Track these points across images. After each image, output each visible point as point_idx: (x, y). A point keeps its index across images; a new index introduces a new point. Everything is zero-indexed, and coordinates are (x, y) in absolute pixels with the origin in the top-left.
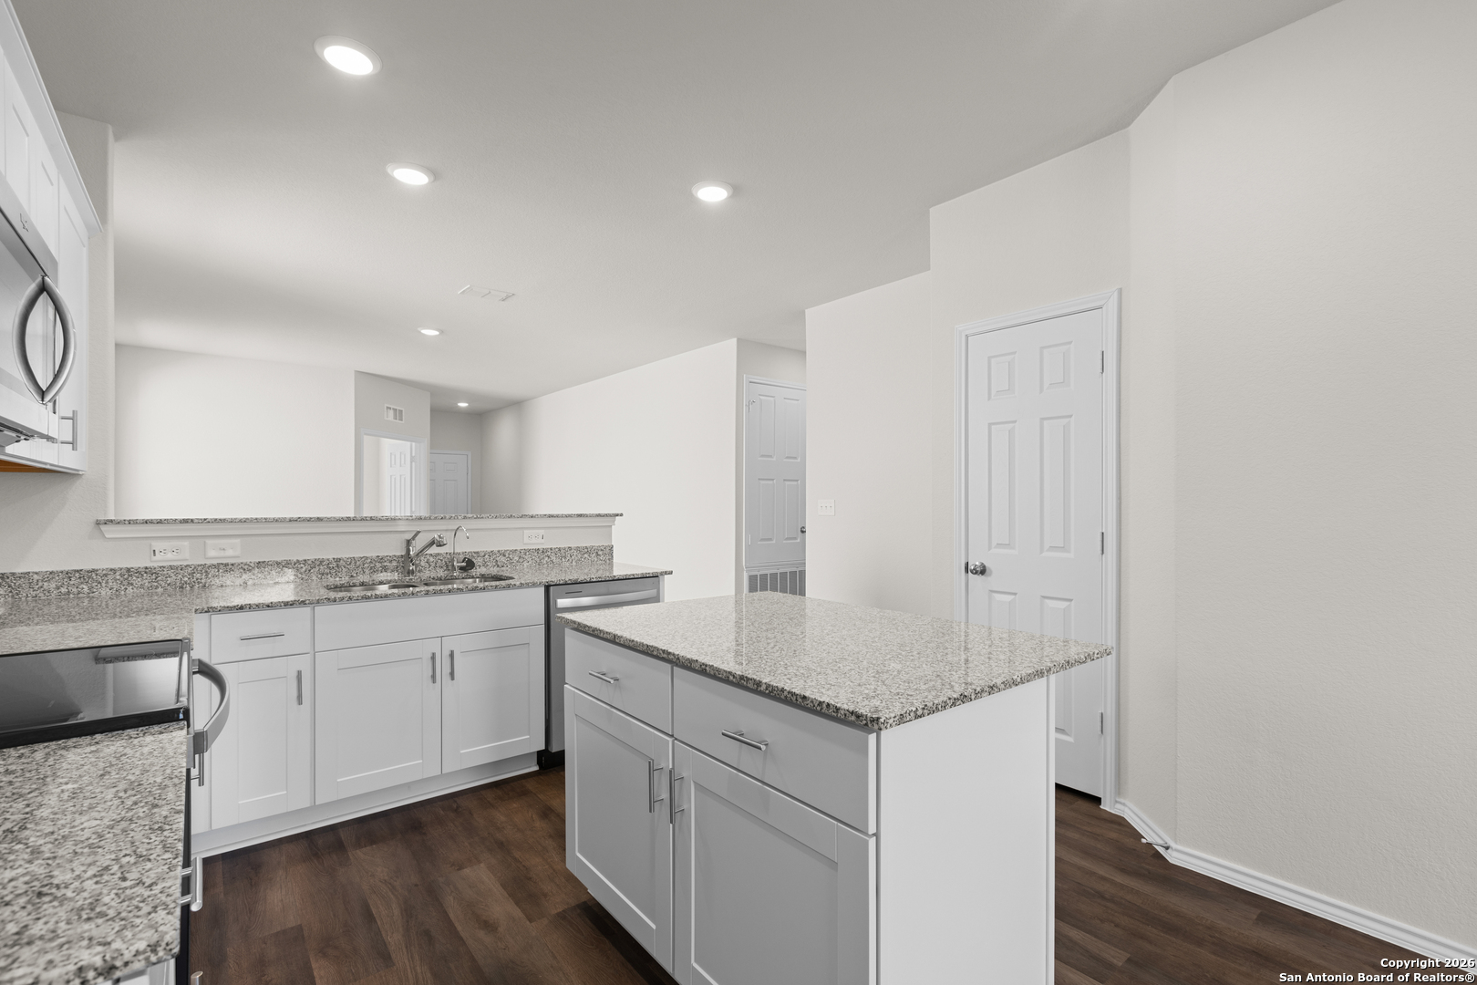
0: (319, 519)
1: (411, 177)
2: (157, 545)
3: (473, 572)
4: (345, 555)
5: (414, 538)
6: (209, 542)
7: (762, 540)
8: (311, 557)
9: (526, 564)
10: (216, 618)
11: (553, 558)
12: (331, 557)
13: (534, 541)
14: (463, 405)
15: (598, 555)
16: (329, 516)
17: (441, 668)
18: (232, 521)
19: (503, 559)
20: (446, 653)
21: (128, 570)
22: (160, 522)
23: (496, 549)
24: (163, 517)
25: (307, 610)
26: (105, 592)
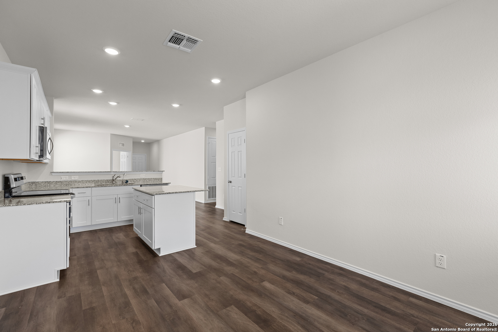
0: (94, 172)
1: (113, 104)
2: (62, 177)
3: (128, 183)
4: (100, 179)
5: (114, 176)
6: (72, 176)
7: (212, 178)
8: (93, 180)
9: (141, 182)
10: (73, 189)
11: (147, 180)
12: (97, 180)
13: (143, 177)
14: (143, 141)
15: (158, 180)
16: (96, 171)
17: (117, 200)
18: (77, 172)
19: (135, 180)
20: (118, 198)
21: (57, 181)
22: (63, 172)
23: (134, 178)
24: (63, 171)
25: (90, 188)
26: (52, 186)
